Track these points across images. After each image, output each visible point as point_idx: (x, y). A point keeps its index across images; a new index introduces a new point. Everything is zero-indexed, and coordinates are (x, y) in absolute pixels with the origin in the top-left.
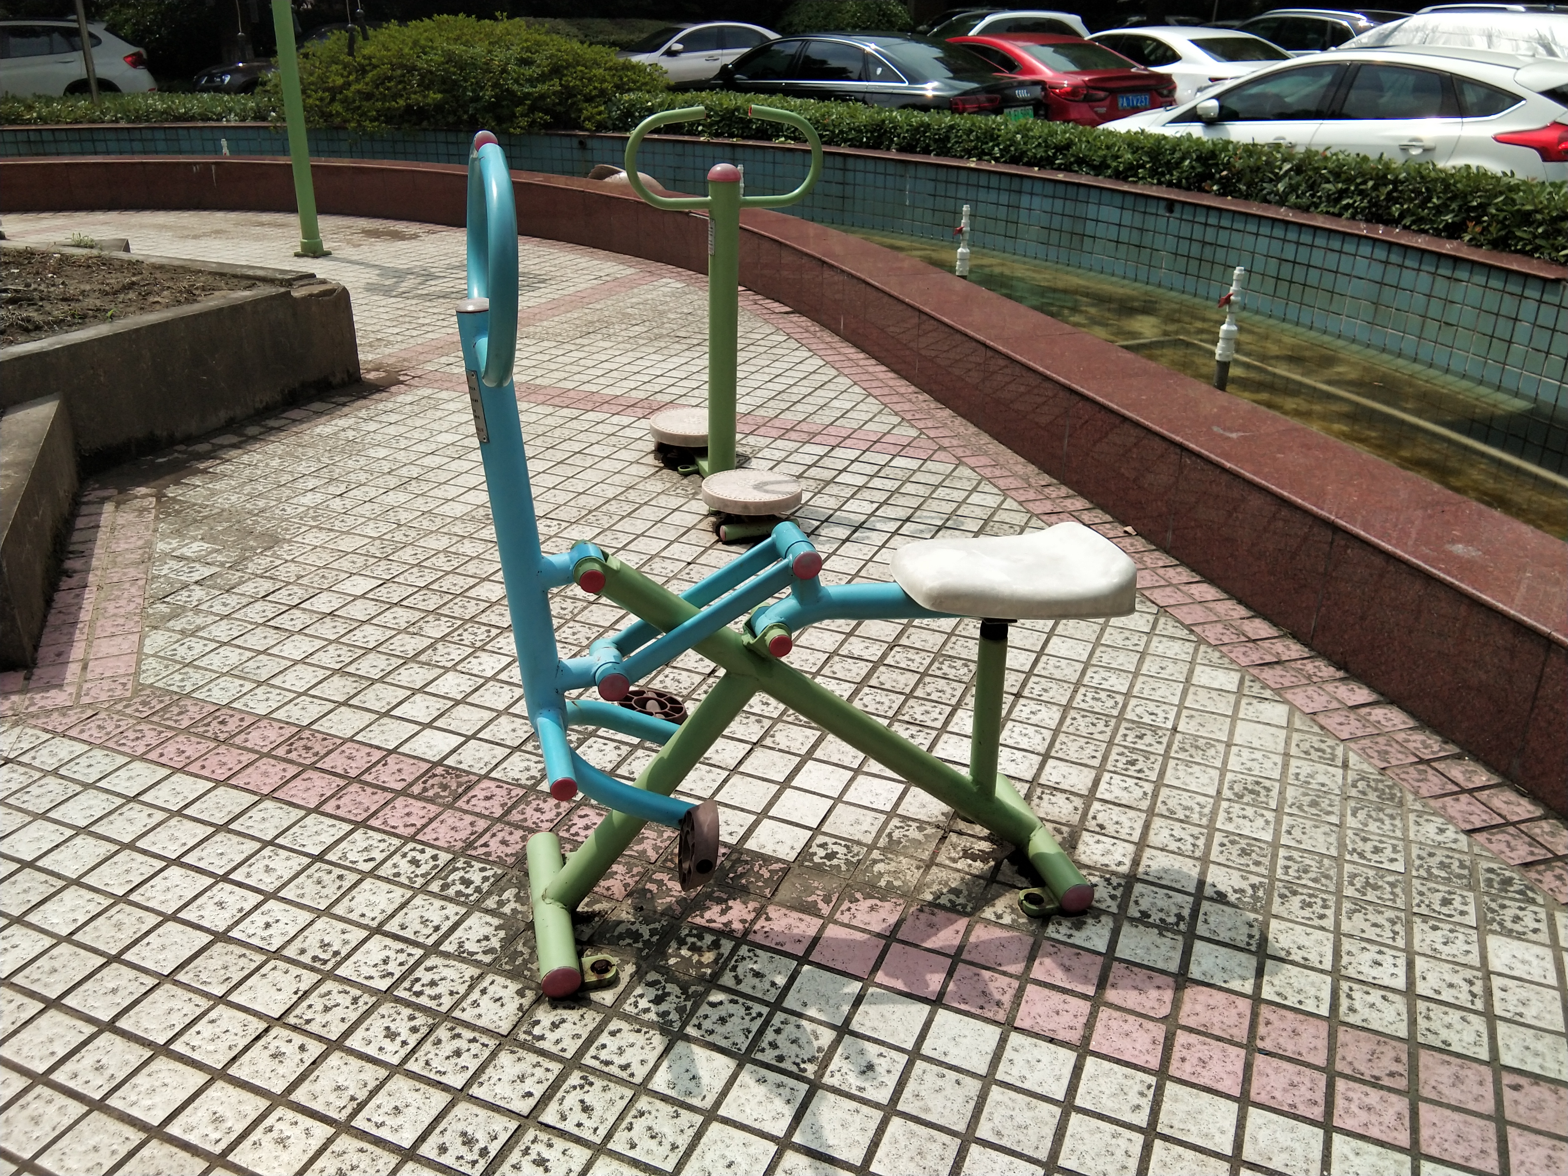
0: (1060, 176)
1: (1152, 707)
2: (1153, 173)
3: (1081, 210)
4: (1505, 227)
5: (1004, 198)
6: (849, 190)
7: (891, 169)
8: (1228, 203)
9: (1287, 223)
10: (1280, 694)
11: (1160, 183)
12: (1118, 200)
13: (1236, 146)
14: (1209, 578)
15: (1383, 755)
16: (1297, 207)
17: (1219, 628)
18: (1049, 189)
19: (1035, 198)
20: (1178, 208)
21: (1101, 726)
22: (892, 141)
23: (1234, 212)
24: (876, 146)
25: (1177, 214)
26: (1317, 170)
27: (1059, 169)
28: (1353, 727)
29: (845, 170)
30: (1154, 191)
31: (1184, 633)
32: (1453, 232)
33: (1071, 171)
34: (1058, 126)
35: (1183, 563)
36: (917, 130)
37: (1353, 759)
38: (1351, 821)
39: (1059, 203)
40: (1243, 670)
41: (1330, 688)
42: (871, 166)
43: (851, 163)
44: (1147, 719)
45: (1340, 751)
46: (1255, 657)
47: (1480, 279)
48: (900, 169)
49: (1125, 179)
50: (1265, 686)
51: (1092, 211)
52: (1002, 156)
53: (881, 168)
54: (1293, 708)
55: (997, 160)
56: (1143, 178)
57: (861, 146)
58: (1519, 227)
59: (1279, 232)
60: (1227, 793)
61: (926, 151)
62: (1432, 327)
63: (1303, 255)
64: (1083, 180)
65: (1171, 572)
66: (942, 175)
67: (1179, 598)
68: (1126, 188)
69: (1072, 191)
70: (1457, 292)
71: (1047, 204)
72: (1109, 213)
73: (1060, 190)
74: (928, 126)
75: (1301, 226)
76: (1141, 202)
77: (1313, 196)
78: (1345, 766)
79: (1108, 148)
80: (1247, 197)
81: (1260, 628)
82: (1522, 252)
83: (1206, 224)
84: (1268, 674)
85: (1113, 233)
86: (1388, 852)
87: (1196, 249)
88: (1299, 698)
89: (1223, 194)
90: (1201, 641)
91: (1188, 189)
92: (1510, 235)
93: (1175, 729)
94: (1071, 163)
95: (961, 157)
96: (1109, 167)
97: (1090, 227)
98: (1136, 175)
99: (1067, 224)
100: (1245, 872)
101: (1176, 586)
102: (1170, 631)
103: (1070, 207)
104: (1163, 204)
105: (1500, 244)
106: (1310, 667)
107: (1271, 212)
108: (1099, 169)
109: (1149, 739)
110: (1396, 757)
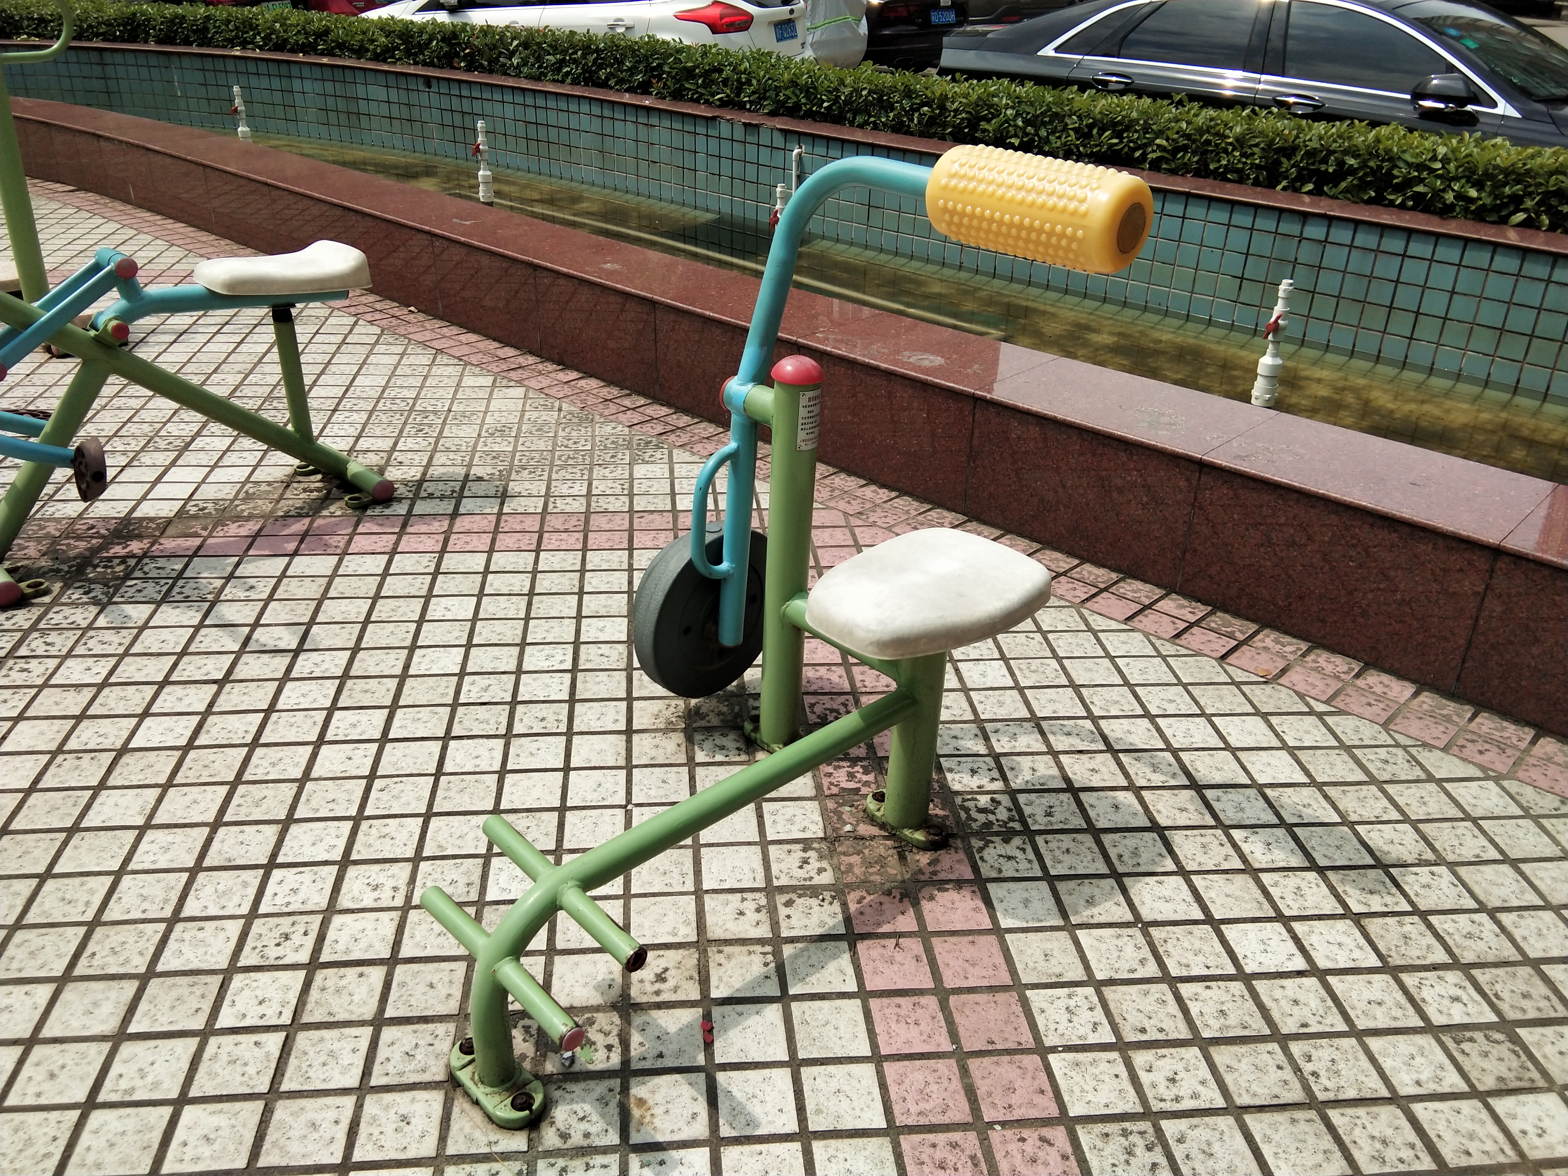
0: (325, 60)
1: (433, 402)
2: (408, 53)
3: (350, 90)
4: (678, 81)
5: (276, 83)
6: (112, 84)
7: (153, 61)
8: (475, 77)
9: (523, 90)
10: (520, 383)
11: (416, 63)
12: (381, 79)
13: (473, 28)
14: (472, 330)
15: (583, 401)
16: (529, 77)
17: (480, 355)
18: (317, 73)
19: (305, 82)
20: (434, 83)
21: (398, 416)
22: (148, 34)
23: (481, 84)
24: (133, 39)
25: (434, 88)
26: (539, 44)
27: (322, 54)
28: (567, 390)
29: (103, 64)
30: (412, 70)
31: (456, 361)
32: (644, 89)
33: (334, 55)
34: (314, 15)
35: (453, 324)
36: (172, 21)
37: (565, 406)
38: (561, 433)
39: (329, 86)
40: (496, 375)
41: (553, 375)
42: (130, 59)
43: (108, 57)
44: (430, 408)
45: (557, 404)
46: (505, 367)
47: (666, 123)
48: (163, 60)
49: (384, 61)
50: (510, 380)
51: (361, 91)
52: (265, 44)
53: (142, 60)
54: (528, 388)
55: (261, 48)
56: (400, 59)
57: (115, 39)
58: (687, 80)
59: (519, 99)
60: (484, 434)
61: (187, 42)
62: (643, 165)
63: (541, 117)
64: (348, 63)
65: (445, 330)
66: (208, 64)
67: (452, 343)
68: (386, 68)
69: (338, 74)
70: (655, 135)
71: (318, 86)
72: (378, 92)
73: (328, 73)
74: (184, 17)
75: (534, 91)
76: (402, 80)
77: (540, 67)
78: (560, 410)
79: (364, 33)
80: (491, 72)
81: (509, 352)
82: (692, 100)
83: (461, 96)
84: (513, 375)
85: (384, 110)
86: (583, 442)
87: (458, 121)
88: (533, 383)
89: (469, 69)
90: (467, 364)
91: (441, 67)
92: (682, 89)
93: (450, 410)
94: (333, 48)
95: (225, 47)
96: (368, 50)
97: (363, 106)
98: (393, 57)
99: (342, 105)
100: (494, 466)
101: (450, 337)
102: (445, 361)
103: (339, 88)
104: (421, 81)
105: (678, 95)
106: (540, 367)
107: (511, 82)
108: (360, 52)
109: (432, 417)
110: (591, 400)
